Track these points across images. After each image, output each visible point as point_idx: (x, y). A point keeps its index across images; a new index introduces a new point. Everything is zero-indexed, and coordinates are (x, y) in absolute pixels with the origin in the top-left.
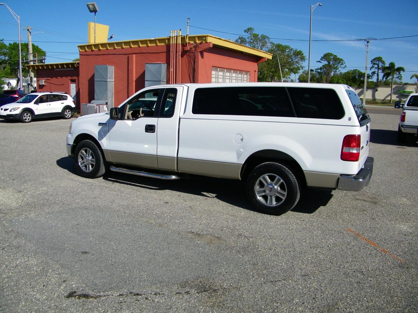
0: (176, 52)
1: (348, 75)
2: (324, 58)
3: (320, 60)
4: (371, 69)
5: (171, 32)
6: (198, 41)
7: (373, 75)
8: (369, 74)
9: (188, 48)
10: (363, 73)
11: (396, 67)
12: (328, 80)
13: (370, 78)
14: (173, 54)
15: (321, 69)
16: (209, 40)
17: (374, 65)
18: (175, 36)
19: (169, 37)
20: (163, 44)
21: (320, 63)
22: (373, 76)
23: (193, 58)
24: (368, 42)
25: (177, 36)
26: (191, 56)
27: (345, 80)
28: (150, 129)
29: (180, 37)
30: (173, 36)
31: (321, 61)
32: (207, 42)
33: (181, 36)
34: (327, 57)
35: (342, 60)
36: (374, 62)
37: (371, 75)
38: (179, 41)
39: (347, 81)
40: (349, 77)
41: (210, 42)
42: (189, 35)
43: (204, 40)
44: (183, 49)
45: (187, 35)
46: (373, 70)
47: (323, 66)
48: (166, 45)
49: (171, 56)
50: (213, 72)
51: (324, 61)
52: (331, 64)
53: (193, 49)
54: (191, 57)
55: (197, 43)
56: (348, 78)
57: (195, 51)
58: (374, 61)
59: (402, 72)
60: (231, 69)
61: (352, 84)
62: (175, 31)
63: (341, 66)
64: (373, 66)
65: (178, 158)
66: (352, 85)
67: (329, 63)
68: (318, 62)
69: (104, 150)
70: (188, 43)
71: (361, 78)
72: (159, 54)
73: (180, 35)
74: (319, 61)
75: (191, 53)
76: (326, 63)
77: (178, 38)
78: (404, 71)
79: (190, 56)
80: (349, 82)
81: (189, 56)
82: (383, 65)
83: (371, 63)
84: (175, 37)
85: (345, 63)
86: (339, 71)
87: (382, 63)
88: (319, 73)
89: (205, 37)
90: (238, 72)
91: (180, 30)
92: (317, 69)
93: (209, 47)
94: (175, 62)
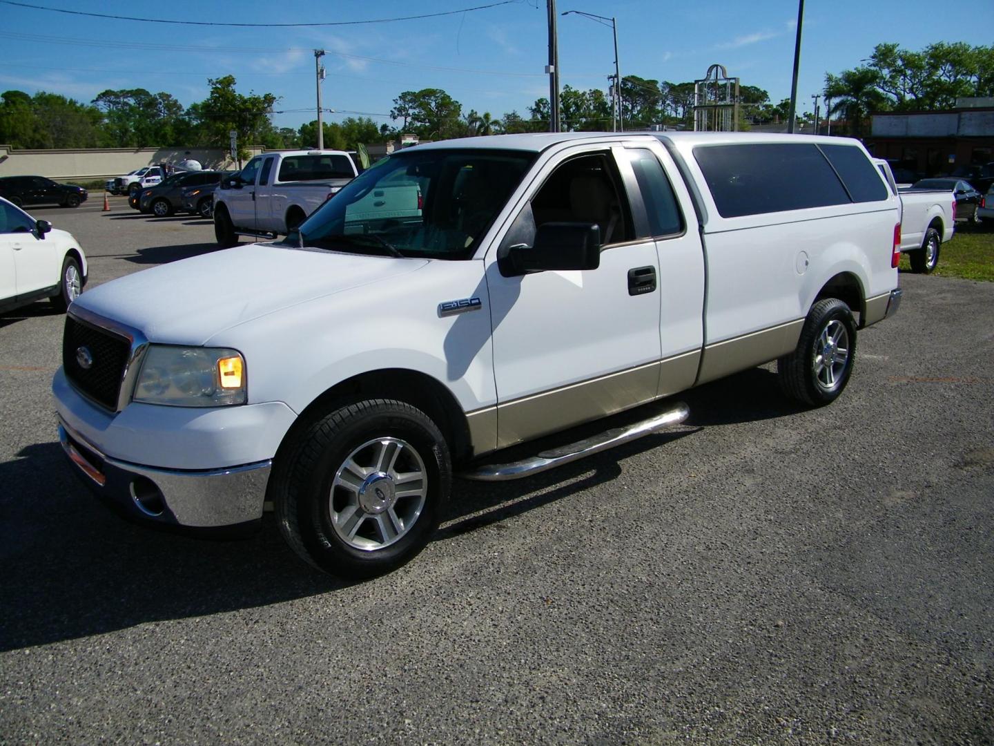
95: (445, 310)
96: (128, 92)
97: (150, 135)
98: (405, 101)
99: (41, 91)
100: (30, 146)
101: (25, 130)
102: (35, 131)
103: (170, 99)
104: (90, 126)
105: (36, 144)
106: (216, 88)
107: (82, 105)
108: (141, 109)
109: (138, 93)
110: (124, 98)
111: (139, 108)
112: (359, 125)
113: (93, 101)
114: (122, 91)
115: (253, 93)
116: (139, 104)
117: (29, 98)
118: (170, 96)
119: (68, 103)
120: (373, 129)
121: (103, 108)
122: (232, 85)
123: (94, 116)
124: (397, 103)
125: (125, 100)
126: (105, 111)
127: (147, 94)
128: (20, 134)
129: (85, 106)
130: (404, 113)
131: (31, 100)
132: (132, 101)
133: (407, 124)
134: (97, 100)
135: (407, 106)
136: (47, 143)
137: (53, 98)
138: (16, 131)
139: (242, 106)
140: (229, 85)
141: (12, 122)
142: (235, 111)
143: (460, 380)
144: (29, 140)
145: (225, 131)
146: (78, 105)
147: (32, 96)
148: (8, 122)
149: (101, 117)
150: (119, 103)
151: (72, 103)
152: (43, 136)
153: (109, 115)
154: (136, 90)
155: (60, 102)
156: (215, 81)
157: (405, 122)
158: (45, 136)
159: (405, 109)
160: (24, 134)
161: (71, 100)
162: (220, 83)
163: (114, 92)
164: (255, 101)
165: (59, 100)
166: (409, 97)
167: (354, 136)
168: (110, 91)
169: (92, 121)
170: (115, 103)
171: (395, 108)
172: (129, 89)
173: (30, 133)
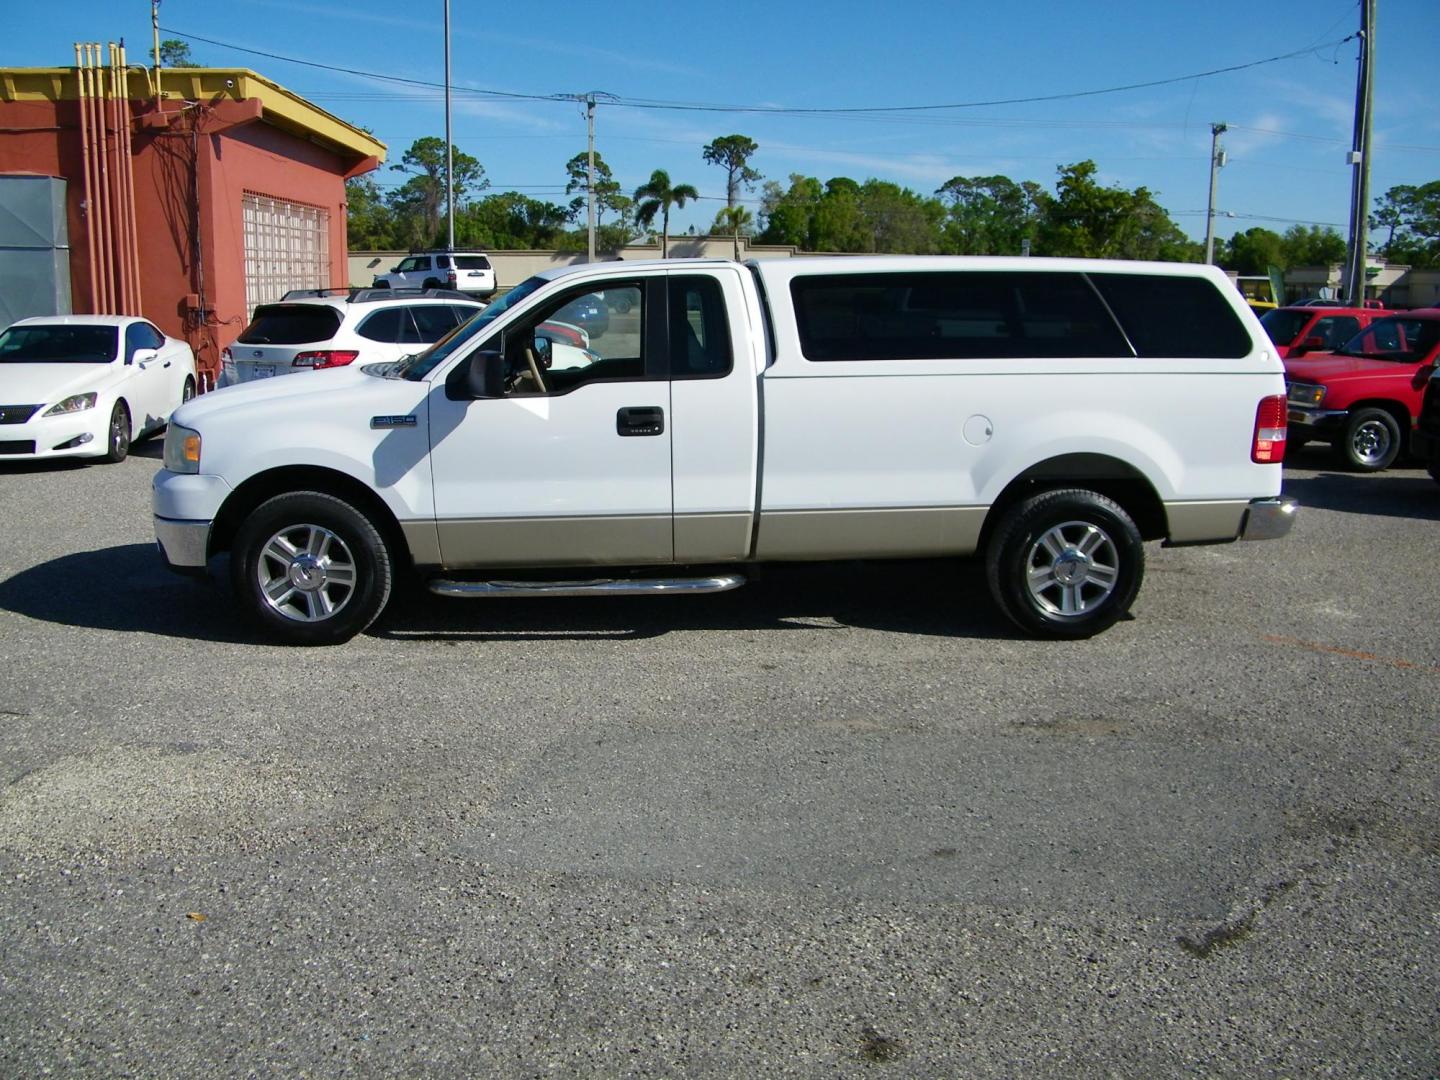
0: (109, 132)
1: (496, 211)
2: (413, 157)
3: (402, 163)
4: (568, 193)
5: (79, 47)
6: (203, 91)
7: (576, 211)
8: (564, 208)
9: (162, 118)
10: (544, 204)
11: (673, 186)
12: (431, 229)
13: (568, 218)
14: (95, 141)
15: (404, 192)
16: (251, 90)
17: (576, 178)
18: (99, 65)
19: (68, 71)
20: (40, 97)
21: (400, 171)
22: (577, 213)
23: (187, 158)
24: (591, 105)
25: (107, 70)
26: (175, 150)
27: (490, 229)
28: (639, 422)
29: (125, 72)
30: (91, 66)
31: (405, 166)
32: (243, 96)
33: (127, 68)
34: (424, 153)
35: (473, 161)
36: (576, 169)
37: (569, 208)
38: (121, 89)
39: (494, 231)
40: (502, 216)
41: (254, 100)
42: (163, 68)
43: (228, 90)
44: (137, 122)
45: (155, 67)
46: (576, 194)
47: (409, 182)
48: (55, 101)
49: (86, 146)
50: (249, 214)
51: (416, 164)
52: (438, 175)
53: (185, 123)
54: (176, 155)
55: (199, 99)
56: (497, 223)
57: (193, 128)
58: (578, 166)
59: (688, 200)
60: (286, 200)
61: (512, 242)
62: (99, 47)
63: (471, 180)
64: (574, 182)
65: (762, 514)
66: (515, 245)
67: (433, 172)
68: (395, 170)
69: (403, 520)
70: (160, 98)
71: (538, 221)
72: (22, 136)
73: (124, 65)
74: (397, 167)
75: (174, 136)
76: (423, 171)
77: (113, 74)
78: (695, 197)
79: (169, 150)
80: (503, 235)
81: (164, 149)
82: (604, 177)
83: (567, 170)
84: (100, 73)
85: (483, 172)
86: (466, 200)
87: (600, 171)
88: (397, 205)
89: (234, 77)
90: (302, 209)
91: (121, 46)
92: (393, 193)
93: (250, 117)
94: (105, 170)
95: (378, 422)
96: (984, 180)
97: (1005, 239)
98: (1394, 201)
99: (872, 178)
100: (846, 247)
101: (842, 227)
102: (856, 228)
103: (1038, 190)
104: (925, 224)
105: (854, 245)
106: (1069, 178)
107: (919, 197)
108: (998, 203)
109: (996, 182)
110: (978, 187)
111: (996, 201)
112: (1313, 239)
113: (937, 191)
114: (976, 179)
115: (1119, 186)
116: (996, 197)
117: (857, 186)
118: (1037, 186)
119: (901, 193)
120: (1334, 243)
121: (948, 201)
122: (1090, 174)
123: (932, 211)
124: (1380, 203)
125: (980, 191)
126: (950, 205)
127: (1007, 182)
128: (837, 232)
129: (923, 198)
130: (1390, 220)
131: (859, 190)
132: (987, 192)
133: (1395, 238)
134: (942, 190)
135: (1397, 210)
136: (867, 244)
137: (883, 187)
138: (832, 228)
139: (1099, 205)
140: (1085, 173)
141: (829, 217)
142: (1089, 210)
143: (389, 489)
144: (845, 240)
145: (1072, 237)
146: (914, 196)
147: (861, 183)
148: (824, 217)
149: (941, 212)
150: (970, 195)
151: (907, 193)
152: (864, 236)
153: (955, 211)
154: (995, 178)
155: (892, 192)
156: (1066, 168)
157: (1392, 234)
158: (866, 235)
159: (1393, 213)
160: (841, 232)
161: (906, 189)
162: (1073, 170)
163: (964, 179)
164: (1119, 197)
165: (892, 188)
166: (1404, 196)
167: (1300, 253)
168: (960, 178)
169: (928, 217)
170: (966, 194)
171: (1376, 212)
172: (985, 176)
173: (849, 231)
